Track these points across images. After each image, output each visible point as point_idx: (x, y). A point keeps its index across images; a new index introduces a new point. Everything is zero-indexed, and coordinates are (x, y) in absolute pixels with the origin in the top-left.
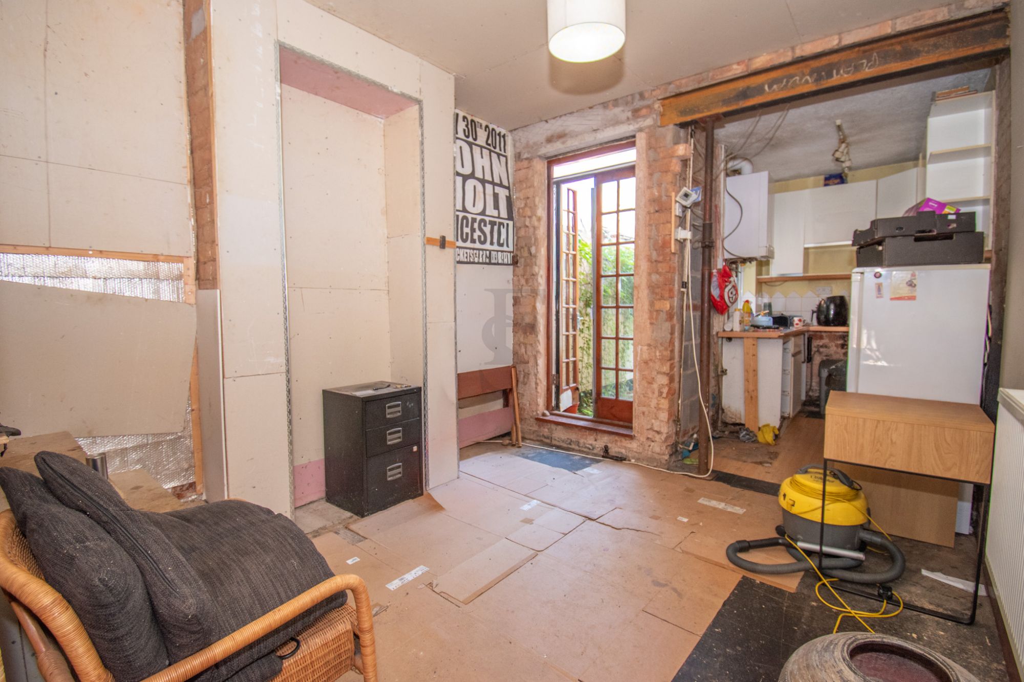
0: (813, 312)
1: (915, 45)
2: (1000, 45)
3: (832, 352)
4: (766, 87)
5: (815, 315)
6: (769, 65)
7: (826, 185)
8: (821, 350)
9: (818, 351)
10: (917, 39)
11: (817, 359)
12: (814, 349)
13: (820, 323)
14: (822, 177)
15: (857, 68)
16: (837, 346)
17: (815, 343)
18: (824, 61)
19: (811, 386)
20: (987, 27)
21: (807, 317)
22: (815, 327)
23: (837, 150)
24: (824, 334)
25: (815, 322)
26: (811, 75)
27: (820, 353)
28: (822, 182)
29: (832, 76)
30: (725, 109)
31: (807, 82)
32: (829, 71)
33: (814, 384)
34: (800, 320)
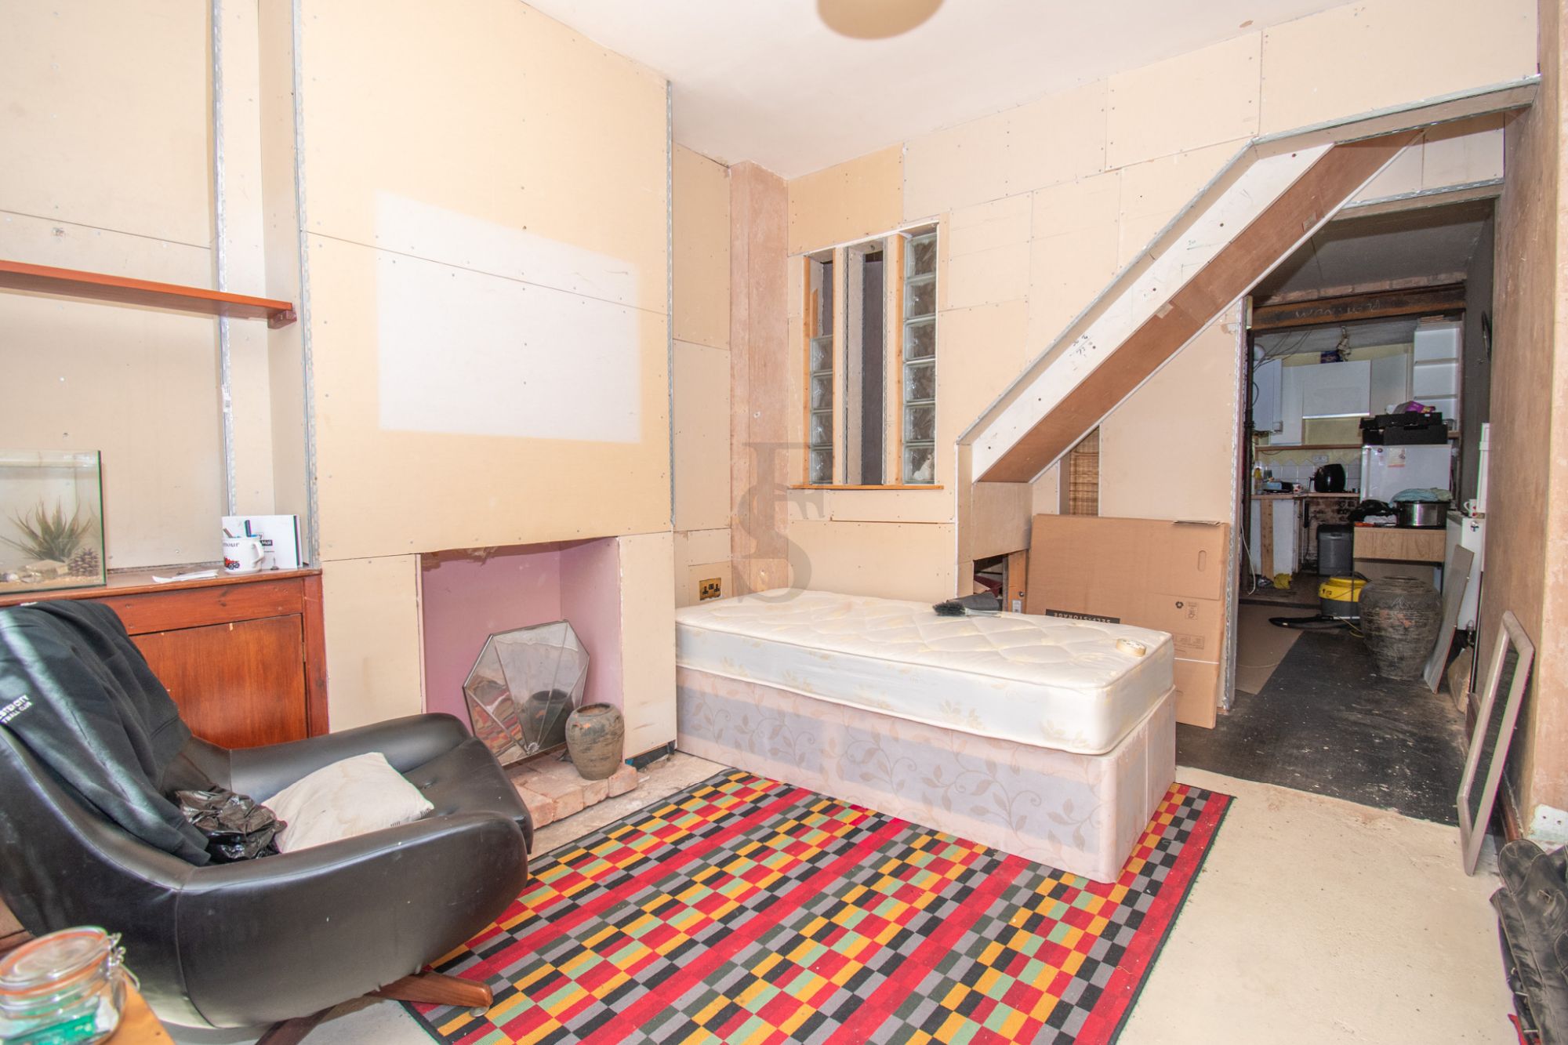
0: (1311, 479)
1: (1405, 298)
2: (1461, 304)
3: (1329, 517)
4: (1297, 313)
5: (1313, 482)
6: (1300, 299)
7: (1323, 362)
8: (1318, 515)
9: (1315, 517)
10: (1405, 295)
11: (1314, 524)
12: (1311, 515)
13: (1318, 489)
14: (1319, 354)
15: (1365, 308)
16: (1333, 511)
17: (1312, 509)
18: (1341, 301)
19: (1308, 550)
20: (1453, 292)
21: (1305, 484)
22: (1313, 493)
23: (1340, 344)
24: (1320, 501)
25: (1312, 490)
26: (1331, 309)
27: (1317, 519)
28: (1319, 358)
29: (1346, 312)
30: (1264, 326)
31: (1328, 314)
32: (1345, 308)
33: (1311, 548)
34: (1299, 487)
